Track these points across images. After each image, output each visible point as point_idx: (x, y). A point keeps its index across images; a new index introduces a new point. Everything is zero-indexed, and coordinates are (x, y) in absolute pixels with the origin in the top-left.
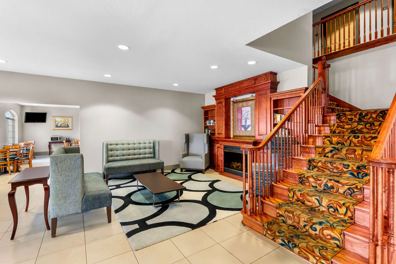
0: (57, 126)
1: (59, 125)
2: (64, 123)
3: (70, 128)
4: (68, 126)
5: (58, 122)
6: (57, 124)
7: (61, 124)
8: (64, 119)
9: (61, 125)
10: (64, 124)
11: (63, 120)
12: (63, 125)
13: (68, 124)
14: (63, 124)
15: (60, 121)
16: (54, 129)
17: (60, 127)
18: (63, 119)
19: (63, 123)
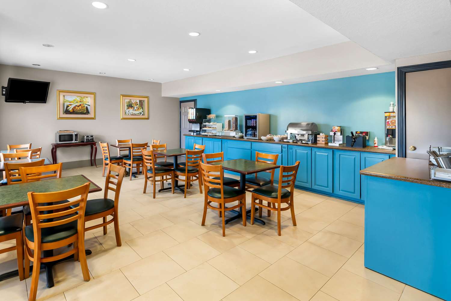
0: (67, 112)
1: (70, 109)
2: (80, 105)
3: (91, 115)
4: (88, 112)
5: (70, 102)
6: (68, 106)
7: (75, 107)
8: (80, 97)
9: (75, 110)
10: (80, 107)
11: (78, 99)
12: (78, 108)
13: (87, 107)
14: (78, 106)
15: (72, 100)
16: (61, 117)
17: (74, 112)
18: (78, 96)
19: (78, 104)
